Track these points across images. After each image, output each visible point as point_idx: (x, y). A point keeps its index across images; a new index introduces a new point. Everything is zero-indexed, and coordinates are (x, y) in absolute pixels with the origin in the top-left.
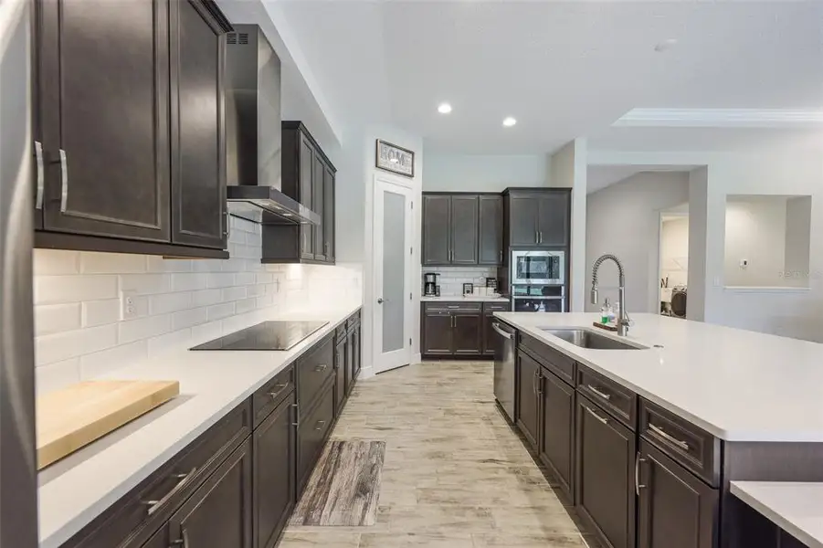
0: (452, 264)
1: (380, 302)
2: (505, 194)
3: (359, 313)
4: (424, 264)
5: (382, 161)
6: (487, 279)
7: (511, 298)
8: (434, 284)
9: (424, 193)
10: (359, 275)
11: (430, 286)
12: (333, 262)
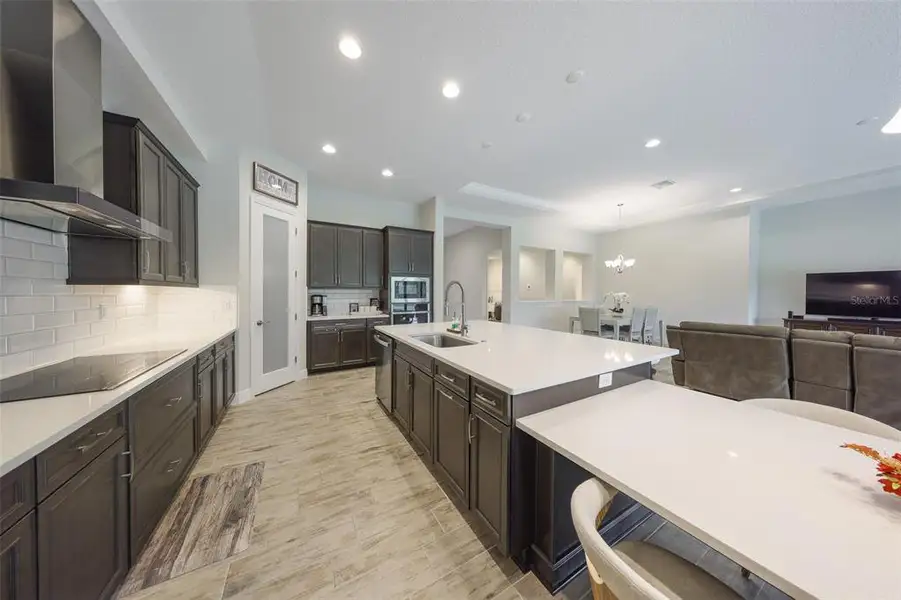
0: (338, 287)
1: (259, 324)
2: (385, 231)
3: (232, 337)
4: (310, 286)
5: (261, 185)
6: (371, 300)
7: (390, 314)
8: (320, 305)
9: (309, 221)
10: (233, 298)
11: (316, 306)
12: (196, 284)
